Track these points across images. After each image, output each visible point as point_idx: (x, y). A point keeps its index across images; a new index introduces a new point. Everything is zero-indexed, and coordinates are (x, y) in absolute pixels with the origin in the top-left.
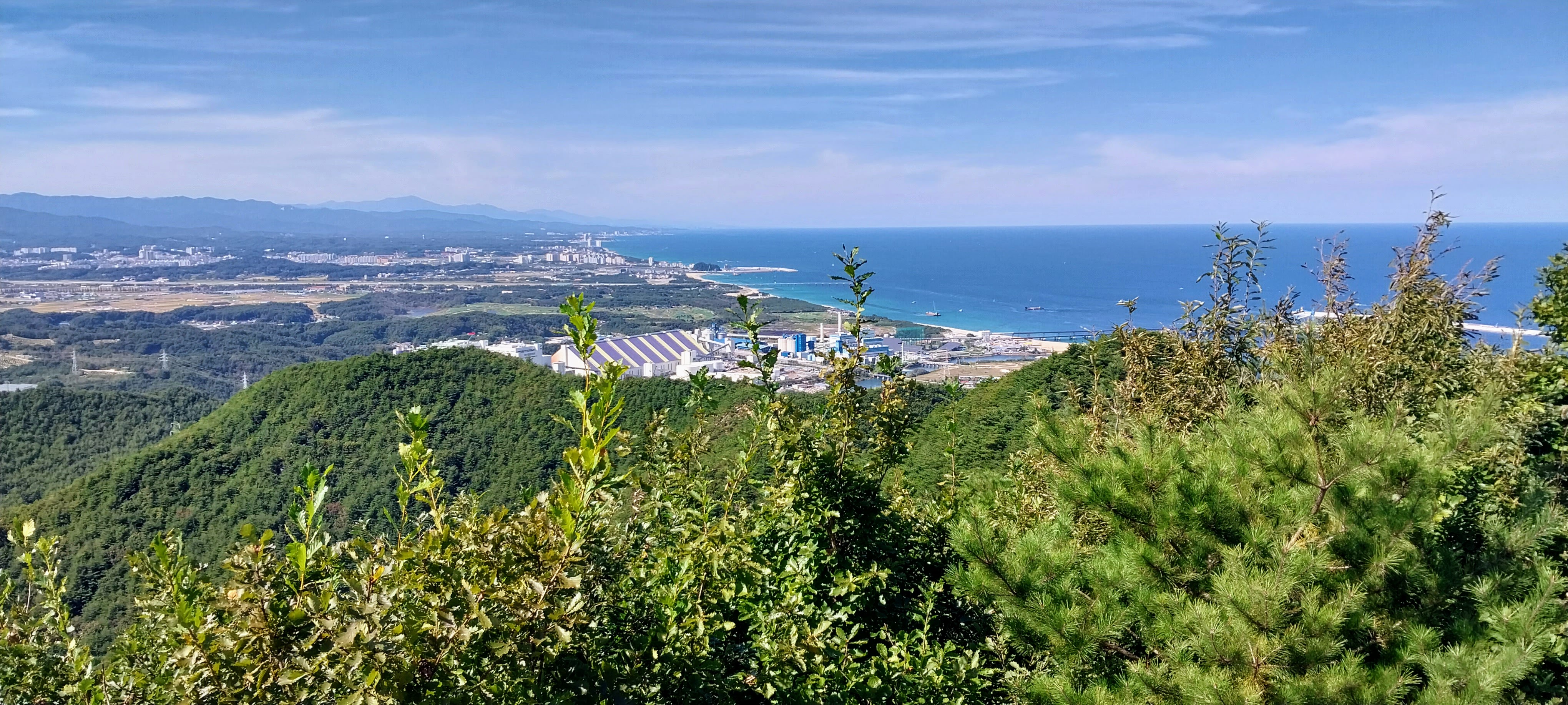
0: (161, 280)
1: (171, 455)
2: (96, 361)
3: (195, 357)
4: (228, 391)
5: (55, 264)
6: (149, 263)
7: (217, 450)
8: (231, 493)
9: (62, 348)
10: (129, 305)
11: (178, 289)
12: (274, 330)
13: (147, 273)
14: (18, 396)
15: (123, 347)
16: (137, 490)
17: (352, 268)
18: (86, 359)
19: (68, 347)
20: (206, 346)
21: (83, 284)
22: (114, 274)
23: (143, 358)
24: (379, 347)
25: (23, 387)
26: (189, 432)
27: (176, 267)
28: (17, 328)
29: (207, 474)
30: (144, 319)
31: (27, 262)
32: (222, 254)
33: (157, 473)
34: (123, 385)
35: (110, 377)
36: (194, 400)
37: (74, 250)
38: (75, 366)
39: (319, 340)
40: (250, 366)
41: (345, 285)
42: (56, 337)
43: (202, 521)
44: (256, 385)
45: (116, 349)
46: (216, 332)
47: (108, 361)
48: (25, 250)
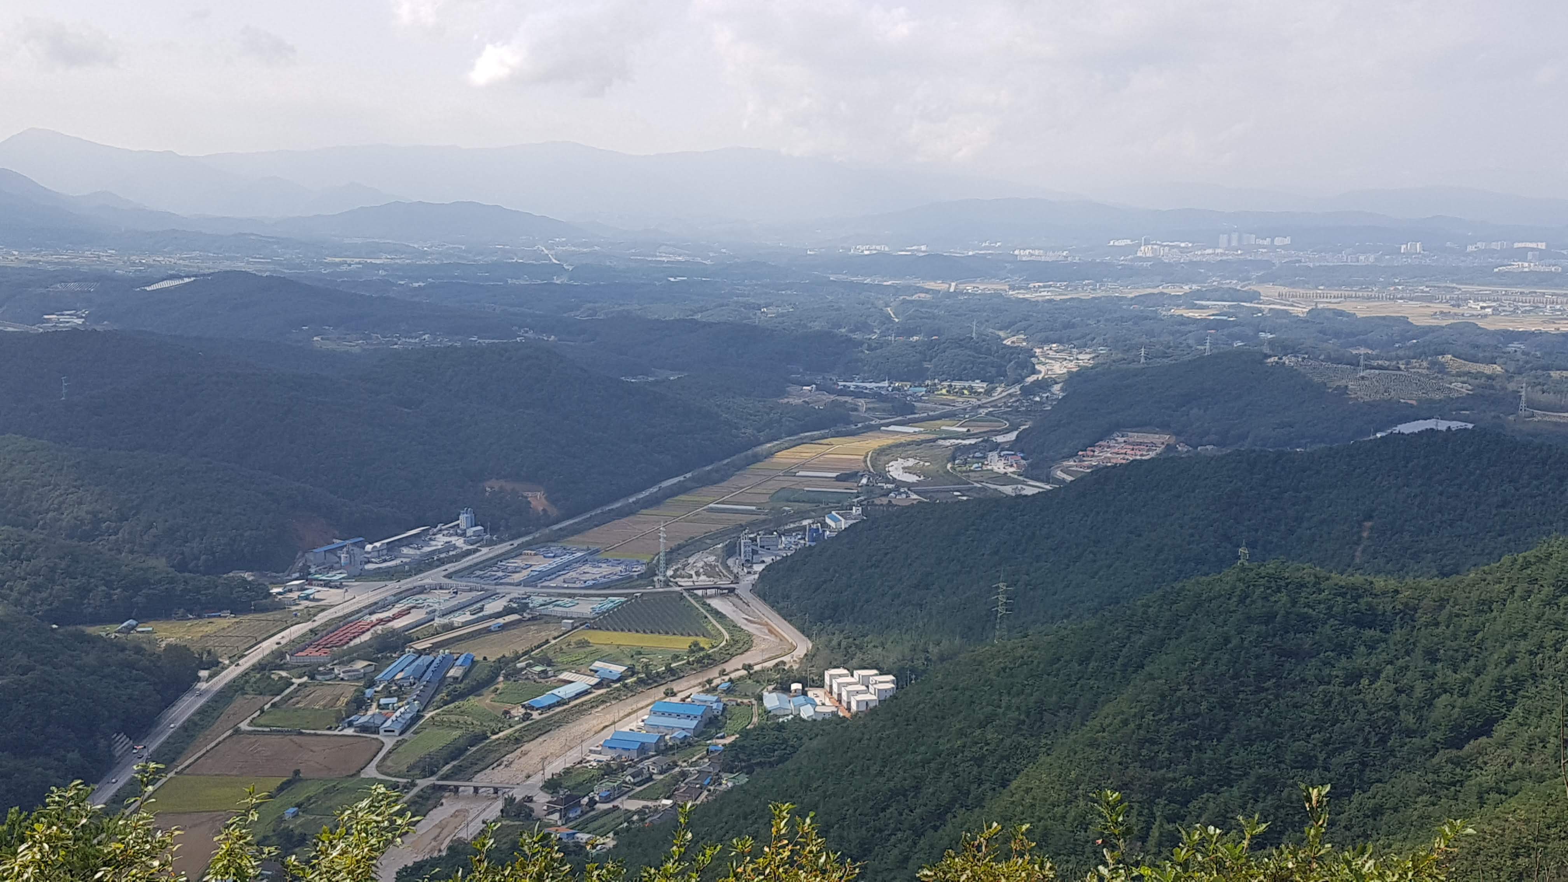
5: (1517, 266)
9: (1510, 378)
14: (1446, 437)
18: (1539, 396)
19: (1518, 378)
25: (1455, 425)
28: (1458, 347)
31: (1480, 262)
38: (1523, 404)
42: (1505, 363)
48: (1481, 245)
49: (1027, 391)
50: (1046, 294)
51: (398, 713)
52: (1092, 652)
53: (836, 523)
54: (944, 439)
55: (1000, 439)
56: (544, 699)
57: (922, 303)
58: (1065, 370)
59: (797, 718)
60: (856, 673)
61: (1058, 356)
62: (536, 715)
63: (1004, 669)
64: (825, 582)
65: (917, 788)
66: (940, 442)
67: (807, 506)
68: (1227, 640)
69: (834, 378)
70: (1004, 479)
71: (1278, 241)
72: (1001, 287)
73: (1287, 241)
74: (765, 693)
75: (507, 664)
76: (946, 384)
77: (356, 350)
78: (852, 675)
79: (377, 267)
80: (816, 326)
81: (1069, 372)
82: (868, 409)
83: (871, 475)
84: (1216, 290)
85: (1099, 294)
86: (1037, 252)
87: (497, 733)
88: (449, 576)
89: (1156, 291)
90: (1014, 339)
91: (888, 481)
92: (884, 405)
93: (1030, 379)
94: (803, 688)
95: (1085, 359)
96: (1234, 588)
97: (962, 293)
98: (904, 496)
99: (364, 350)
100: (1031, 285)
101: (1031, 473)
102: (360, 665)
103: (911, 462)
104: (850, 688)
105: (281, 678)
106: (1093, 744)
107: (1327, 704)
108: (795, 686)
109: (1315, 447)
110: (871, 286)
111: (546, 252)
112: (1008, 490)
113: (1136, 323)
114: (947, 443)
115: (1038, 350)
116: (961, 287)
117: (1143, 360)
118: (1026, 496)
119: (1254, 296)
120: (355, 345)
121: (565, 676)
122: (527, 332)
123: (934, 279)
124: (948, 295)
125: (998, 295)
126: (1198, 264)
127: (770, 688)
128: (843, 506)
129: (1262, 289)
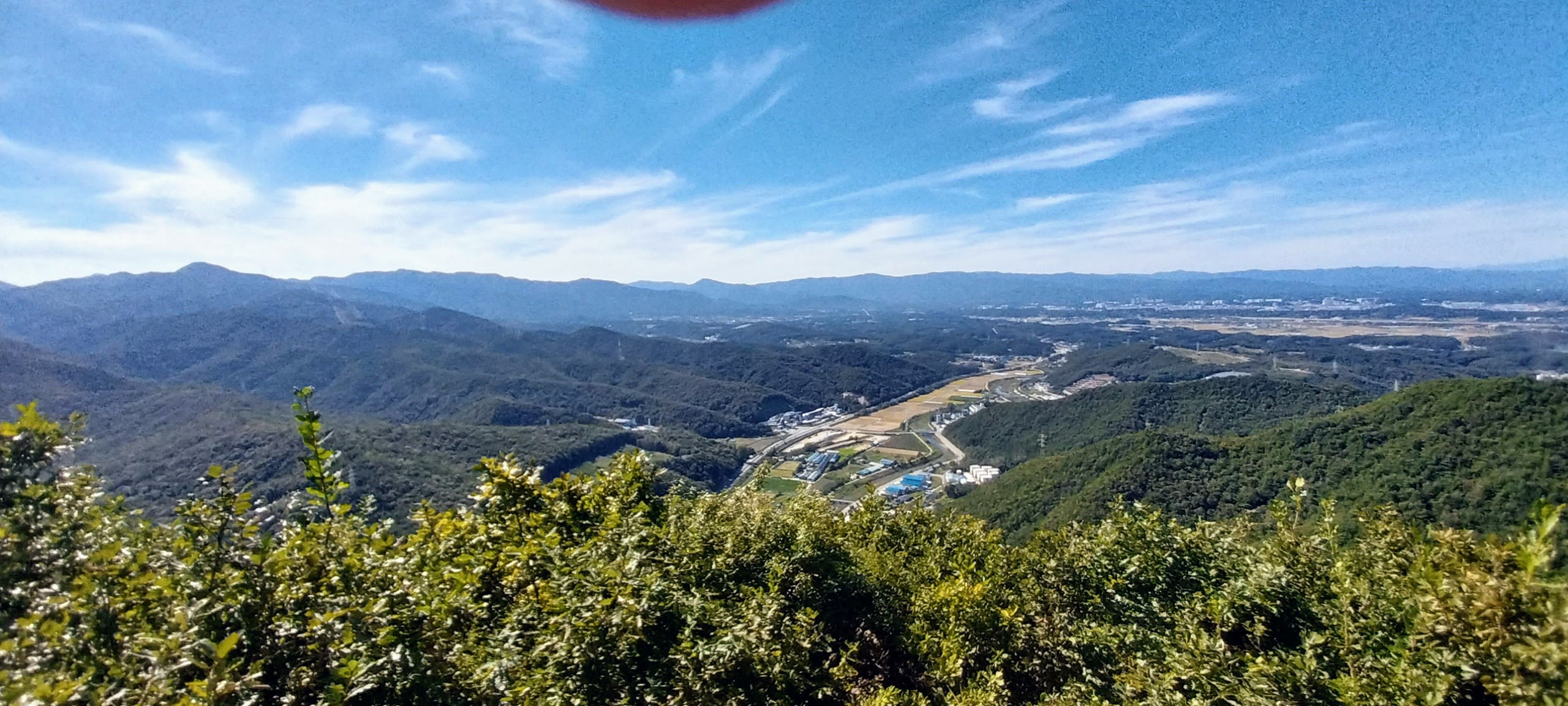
0: (1336, 318)
1: (1335, 426)
2: (1287, 363)
3: (1357, 367)
4: (1382, 390)
5: (1267, 308)
6: (1330, 308)
7: (1371, 427)
8: (1379, 457)
9: (1268, 355)
10: (1313, 333)
11: (1349, 324)
12: (1425, 353)
13: (1329, 314)
14: (1240, 379)
15: (1307, 356)
16: (1309, 442)
17: (1504, 312)
18: (1281, 361)
19: (1271, 355)
20: (1367, 361)
21: (1284, 320)
22: (1304, 314)
23: (1320, 364)
24: (1523, 372)
25: (1243, 374)
26: (1349, 413)
27: (1348, 310)
28: (1243, 342)
29: (1360, 441)
30: (1322, 341)
31: (1251, 307)
32: (1384, 302)
33: (1324, 435)
34: (1305, 380)
35: (1297, 373)
36: (1354, 393)
37: (1280, 300)
38: (1275, 365)
39: (1466, 363)
40: (1402, 375)
41: (1495, 325)
42: (1265, 349)
43: (1354, 470)
44: (1405, 389)
45: (1301, 357)
46: (1376, 351)
47: (1296, 364)
48: (1250, 301)
49: (1051, 360)
50: (1057, 323)
51: (813, 474)
52: (1082, 464)
53: (974, 409)
55: (1040, 378)
56: (864, 471)
57: (1006, 327)
58: (1067, 352)
59: (960, 484)
61: (1064, 346)
62: (861, 477)
63: (1044, 469)
64: (970, 432)
65: (1008, 513)
66: (1016, 379)
67: (963, 403)
68: (1142, 460)
69: (973, 355)
70: (1042, 393)
71: (1157, 301)
72: (1039, 320)
74: (947, 474)
75: (851, 458)
76: (1017, 356)
78: (981, 468)
81: (1069, 353)
82: (986, 367)
83: (988, 392)
84: (1131, 320)
85: (1080, 322)
88: (831, 425)
89: (1104, 321)
90: (1045, 339)
91: (995, 394)
92: (992, 365)
93: (1053, 355)
94: (962, 472)
95: (1075, 347)
96: (1144, 439)
97: (1022, 322)
98: (1001, 400)
100: (1051, 319)
101: (1054, 391)
102: (801, 456)
104: (980, 473)
106: (1084, 500)
107: (1189, 487)
108: (959, 471)
110: (987, 321)
112: (1044, 398)
113: (1096, 333)
114: (1019, 379)
115: (1055, 344)
116: (1022, 320)
118: (1052, 401)
119: (1149, 322)
121: (872, 464)
124: (1016, 323)
125: (1038, 323)
127: (949, 472)
128: (976, 403)
129: (1150, 319)
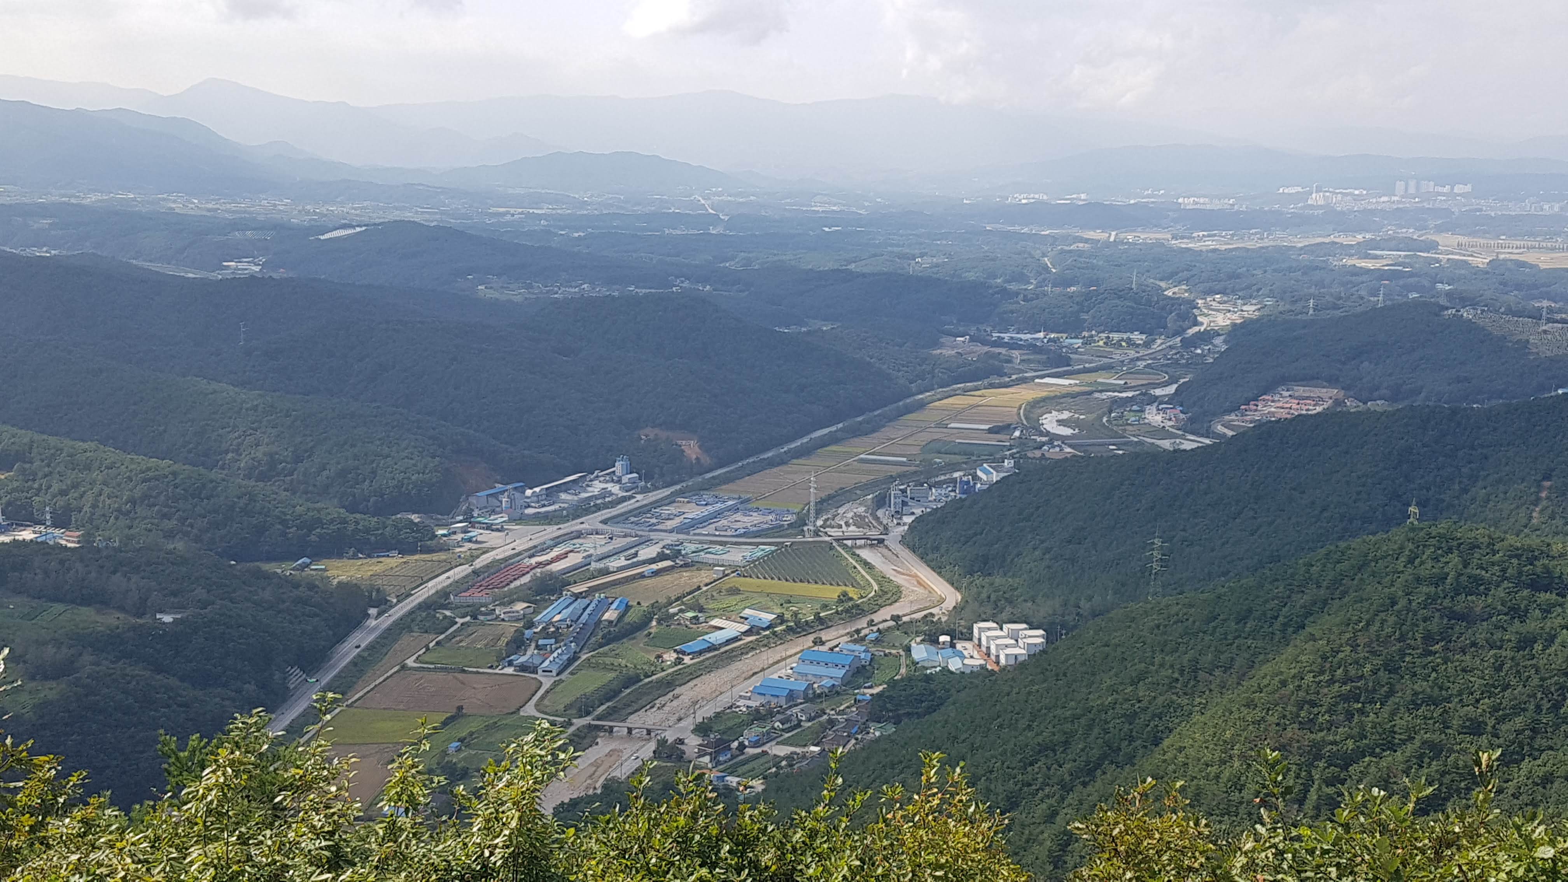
49: (1189, 343)
50: (1210, 244)
51: (555, 655)
52: (1250, 611)
53: (988, 475)
54: (1101, 391)
55: (1158, 392)
56: (694, 645)
57: (1080, 253)
58: (1228, 322)
59: (946, 670)
60: (1004, 626)
61: (1221, 307)
62: (687, 660)
63: (1158, 627)
64: (975, 534)
65: (1066, 743)
66: (1097, 395)
67: (958, 459)
68: (1394, 603)
69: (988, 329)
70: (1161, 432)
71: (1459, 188)
72: (1164, 236)
73: (1468, 188)
74: (913, 644)
75: (660, 609)
76: (1103, 335)
77: (518, 299)
78: (1001, 629)
79: (539, 217)
80: (971, 276)
81: (1234, 325)
82: (1022, 361)
83: (1024, 428)
84: (1392, 239)
85: (1266, 243)
86: (1202, 200)
87: (650, 676)
88: (604, 522)
89: (1327, 240)
90: (1176, 289)
91: (1041, 434)
92: (1038, 357)
93: (1191, 331)
94: (952, 640)
95: (1250, 310)
96: (1402, 548)
97: (1122, 243)
98: (1058, 449)
99: (526, 299)
100: (1195, 235)
101: (1191, 427)
102: (520, 606)
103: (1066, 415)
104: (999, 642)
105: (445, 617)
106: (1250, 704)
107: (1499, 669)
108: (942, 638)
109: (1494, 402)
110: (1030, 236)
111: (703, 202)
112: (1166, 444)
113: (1304, 274)
114: (1104, 396)
115: (1200, 302)
116: (1122, 236)
117: (1311, 312)
118: (1185, 450)
119: (1432, 246)
120: (516, 294)
121: (715, 622)
122: (682, 282)
123: (1094, 229)
124: (1107, 244)
125: (1159, 244)
126: (1373, 212)
127: (918, 639)
128: (994, 458)
129: (1440, 238)
